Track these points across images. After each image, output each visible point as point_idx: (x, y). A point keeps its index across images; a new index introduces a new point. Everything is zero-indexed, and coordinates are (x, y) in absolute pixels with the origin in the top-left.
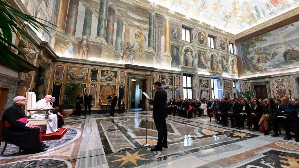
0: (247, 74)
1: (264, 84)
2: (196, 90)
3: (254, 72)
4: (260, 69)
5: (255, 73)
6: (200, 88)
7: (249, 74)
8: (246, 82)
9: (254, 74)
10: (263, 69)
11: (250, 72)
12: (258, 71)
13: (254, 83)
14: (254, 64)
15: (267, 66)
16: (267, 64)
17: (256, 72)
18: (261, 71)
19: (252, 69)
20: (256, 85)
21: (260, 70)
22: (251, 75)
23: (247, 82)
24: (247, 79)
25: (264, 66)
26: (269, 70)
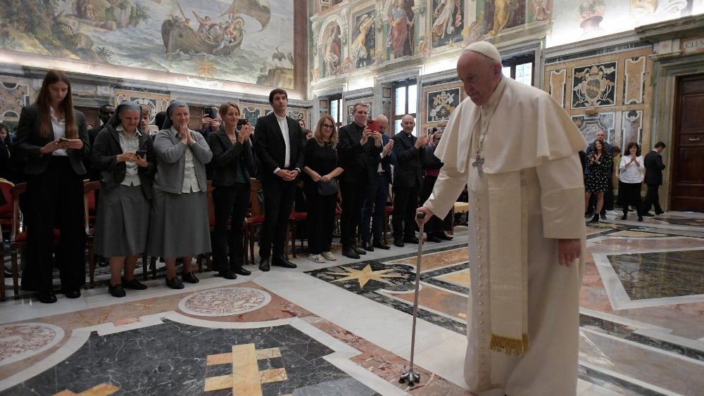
0: (20, 46)
3: (56, 48)
4: (82, 44)
5: (62, 57)
7: (29, 49)
8: (11, 80)
9: (55, 57)
10: (94, 48)
11: (37, 42)
12: (75, 52)
14: (62, 19)
15: (112, 44)
17: (67, 52)
18: (86, 54)
19: (48, 34)
21: (81, 49)
22: (41, 56)
23: (21, 82)
24: (21, 72)
25: (99, 38)
26: (115, 59)
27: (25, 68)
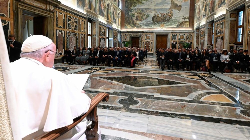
0: (128, 27)
1: (138, 37)
2: (96, 37)
3: (133, 26)
4: (137, 25)
5: (134, 28)
6: (99, 36)
7: (129, 27)
8: (126, 34)
9: (132, 28)
10: (139, 25)
11: (130, 26)
12: (136, 27)
13: (132, 35)
14: (134, 21)
15: (142, 24)
16: (142, 22)
17: (134, 27)
18: (138, 27)
19: (131, 24)
20: (133, 37)
21: (137, 26)
22: (131, 28)
23: (127, 34)
24: (127, 32)
25: (140, 23)
26: (143, 27)
27: (128, 31)
